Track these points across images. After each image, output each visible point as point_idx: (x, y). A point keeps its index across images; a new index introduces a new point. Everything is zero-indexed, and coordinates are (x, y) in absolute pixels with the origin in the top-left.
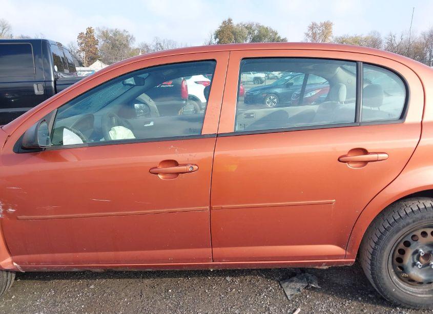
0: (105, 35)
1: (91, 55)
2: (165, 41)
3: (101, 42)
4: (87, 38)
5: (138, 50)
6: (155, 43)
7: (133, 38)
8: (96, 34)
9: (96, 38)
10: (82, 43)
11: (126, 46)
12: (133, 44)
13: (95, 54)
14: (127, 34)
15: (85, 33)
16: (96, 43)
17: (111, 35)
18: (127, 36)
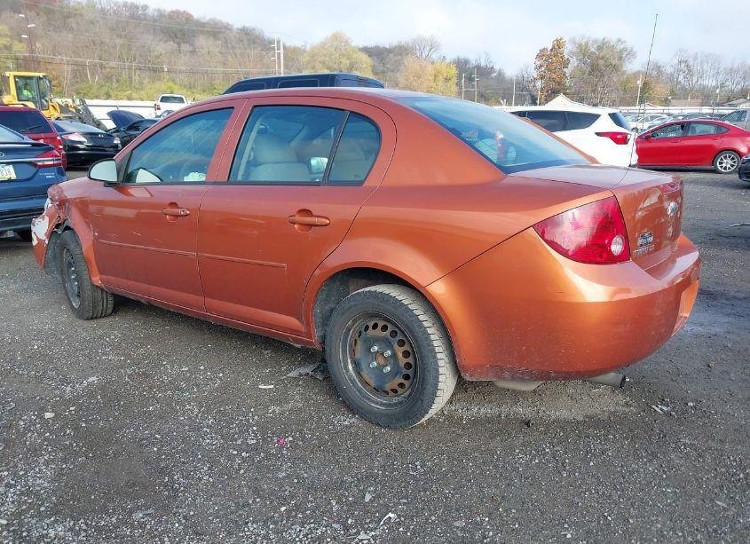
0: (583, 51)
1: (553, 85)
2: (699, 55)
3: (574, 62)
4: (552, 58)
5: (636, 75)
6: (675, 61)
7: (632, 54)
8: (567, 50)
9: (566, 57)
10: (541, 66)
11: (616, 68)
12: (630, 63)
13: (559, 83)
14: (622, 47)
15: (549, 48)
16: (565, 64)
17: (593, 50)
18: (621, 52)
